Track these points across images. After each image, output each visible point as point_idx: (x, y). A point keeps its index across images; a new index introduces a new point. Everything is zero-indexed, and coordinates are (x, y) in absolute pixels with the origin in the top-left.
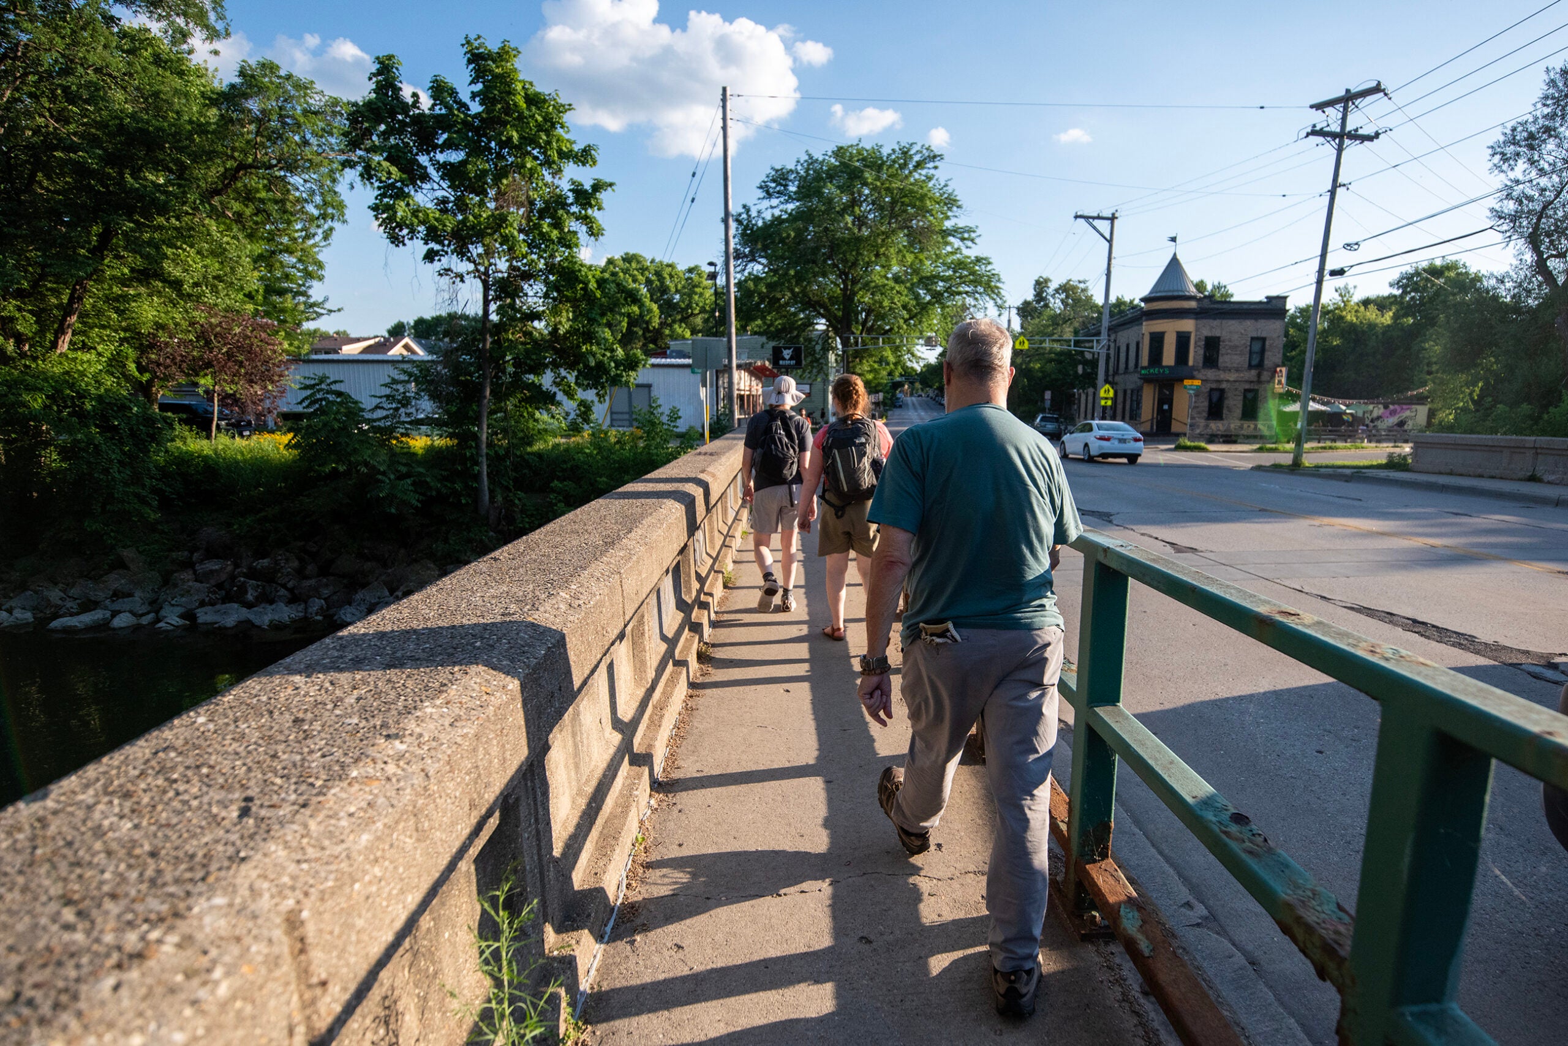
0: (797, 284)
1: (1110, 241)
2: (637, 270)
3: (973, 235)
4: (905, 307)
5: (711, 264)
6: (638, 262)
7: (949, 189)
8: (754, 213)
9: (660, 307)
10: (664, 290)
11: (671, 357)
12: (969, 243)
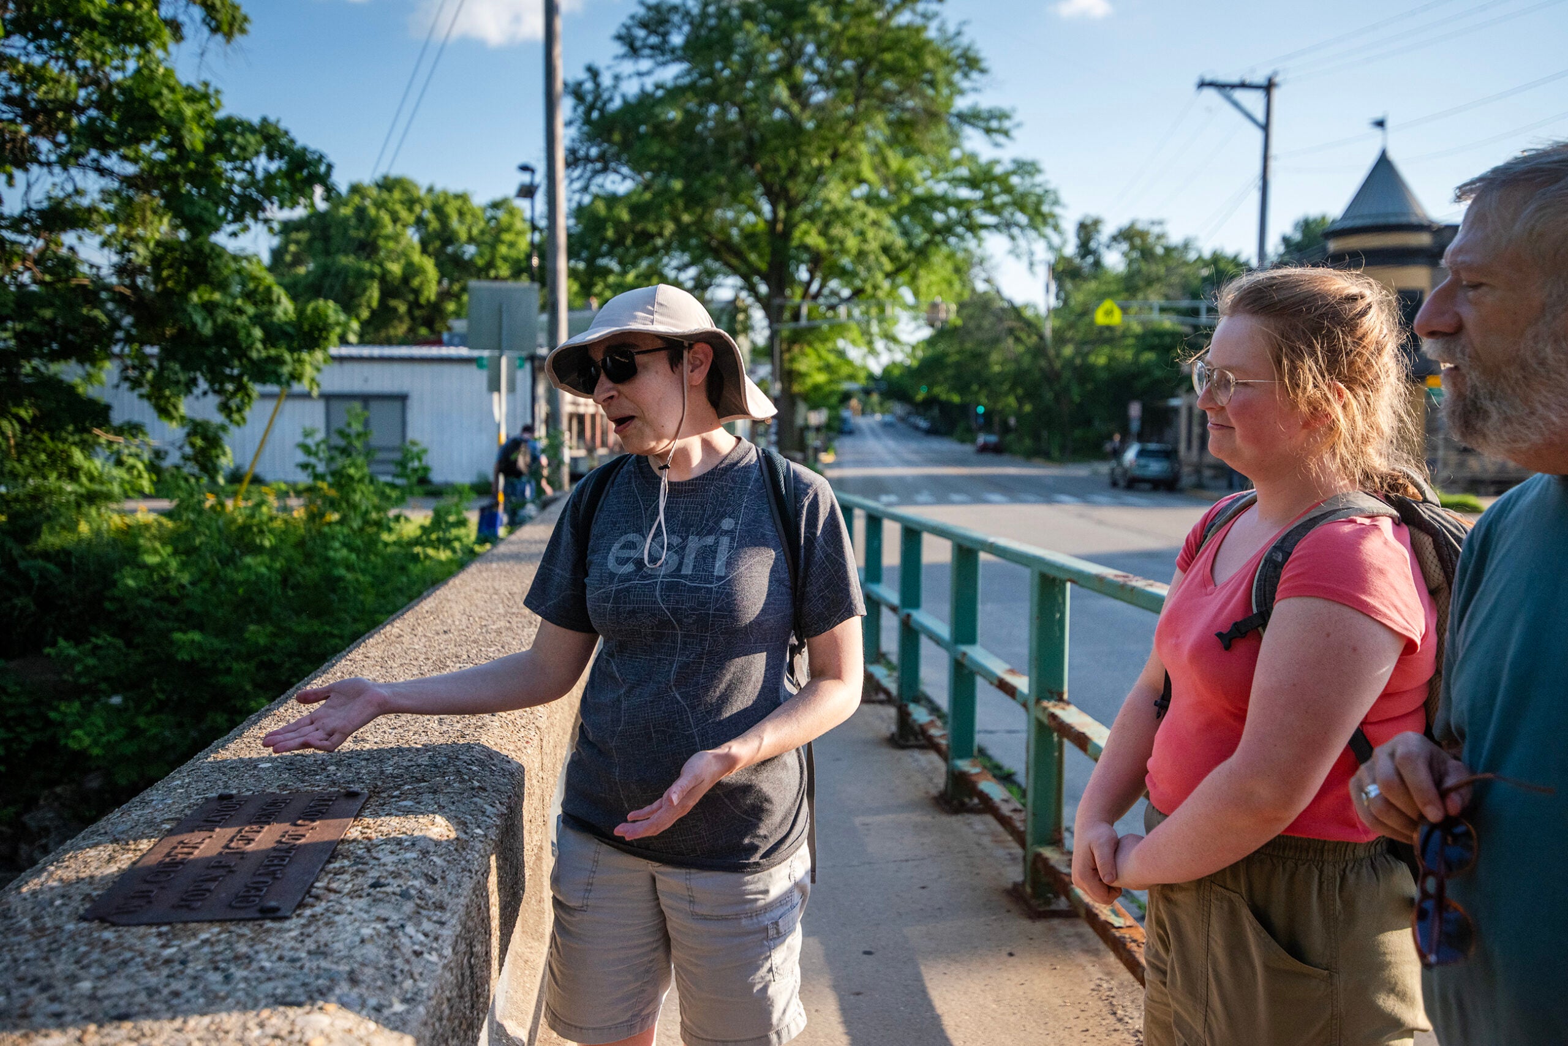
0: (687, 208)
1: (1266, 128)
2: (402, 203)
3: (1007, 124)
4: (886, 249)
5: (525, 168)
6: (405, 190)
7: (964, 41)
8: (606, 80)
9: (439, 265)
10: (447, 237)
11: (450, 344)
12: (1000, 139)
